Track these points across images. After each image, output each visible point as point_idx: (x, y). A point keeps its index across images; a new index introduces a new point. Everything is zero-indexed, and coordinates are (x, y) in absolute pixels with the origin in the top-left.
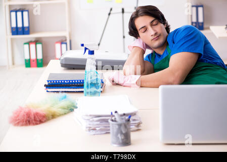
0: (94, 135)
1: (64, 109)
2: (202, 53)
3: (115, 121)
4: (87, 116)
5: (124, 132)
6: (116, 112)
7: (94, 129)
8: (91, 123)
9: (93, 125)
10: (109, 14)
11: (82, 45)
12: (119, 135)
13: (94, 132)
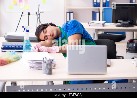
0: (33, 70)
1: (15, 58)
2: (83, 34)
3: (45, 62)
4: (30, 60)
5: (49, 68)
6: (46, 58)
7: (33, 67)
8: (32, 64)
9: (33, 65)
10: (22, 15)
11: (23, 27)
12: (47, 70)
13: (33, 69)
